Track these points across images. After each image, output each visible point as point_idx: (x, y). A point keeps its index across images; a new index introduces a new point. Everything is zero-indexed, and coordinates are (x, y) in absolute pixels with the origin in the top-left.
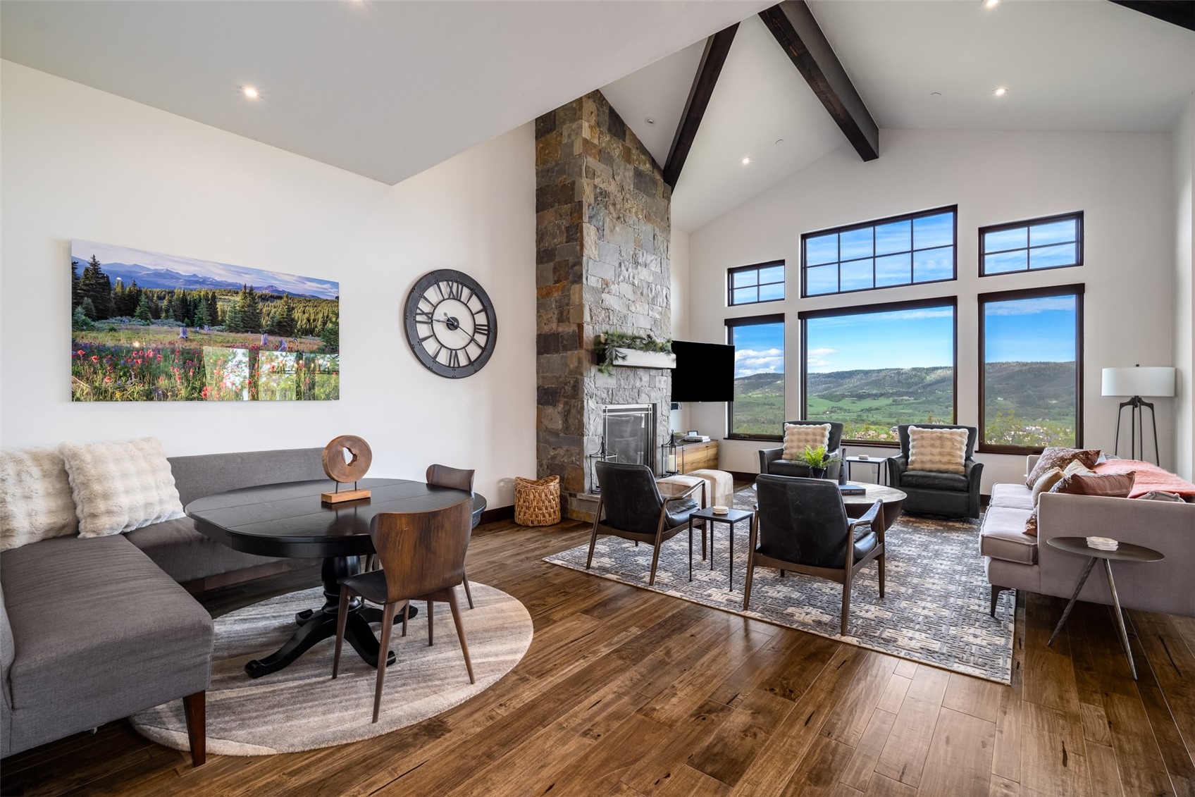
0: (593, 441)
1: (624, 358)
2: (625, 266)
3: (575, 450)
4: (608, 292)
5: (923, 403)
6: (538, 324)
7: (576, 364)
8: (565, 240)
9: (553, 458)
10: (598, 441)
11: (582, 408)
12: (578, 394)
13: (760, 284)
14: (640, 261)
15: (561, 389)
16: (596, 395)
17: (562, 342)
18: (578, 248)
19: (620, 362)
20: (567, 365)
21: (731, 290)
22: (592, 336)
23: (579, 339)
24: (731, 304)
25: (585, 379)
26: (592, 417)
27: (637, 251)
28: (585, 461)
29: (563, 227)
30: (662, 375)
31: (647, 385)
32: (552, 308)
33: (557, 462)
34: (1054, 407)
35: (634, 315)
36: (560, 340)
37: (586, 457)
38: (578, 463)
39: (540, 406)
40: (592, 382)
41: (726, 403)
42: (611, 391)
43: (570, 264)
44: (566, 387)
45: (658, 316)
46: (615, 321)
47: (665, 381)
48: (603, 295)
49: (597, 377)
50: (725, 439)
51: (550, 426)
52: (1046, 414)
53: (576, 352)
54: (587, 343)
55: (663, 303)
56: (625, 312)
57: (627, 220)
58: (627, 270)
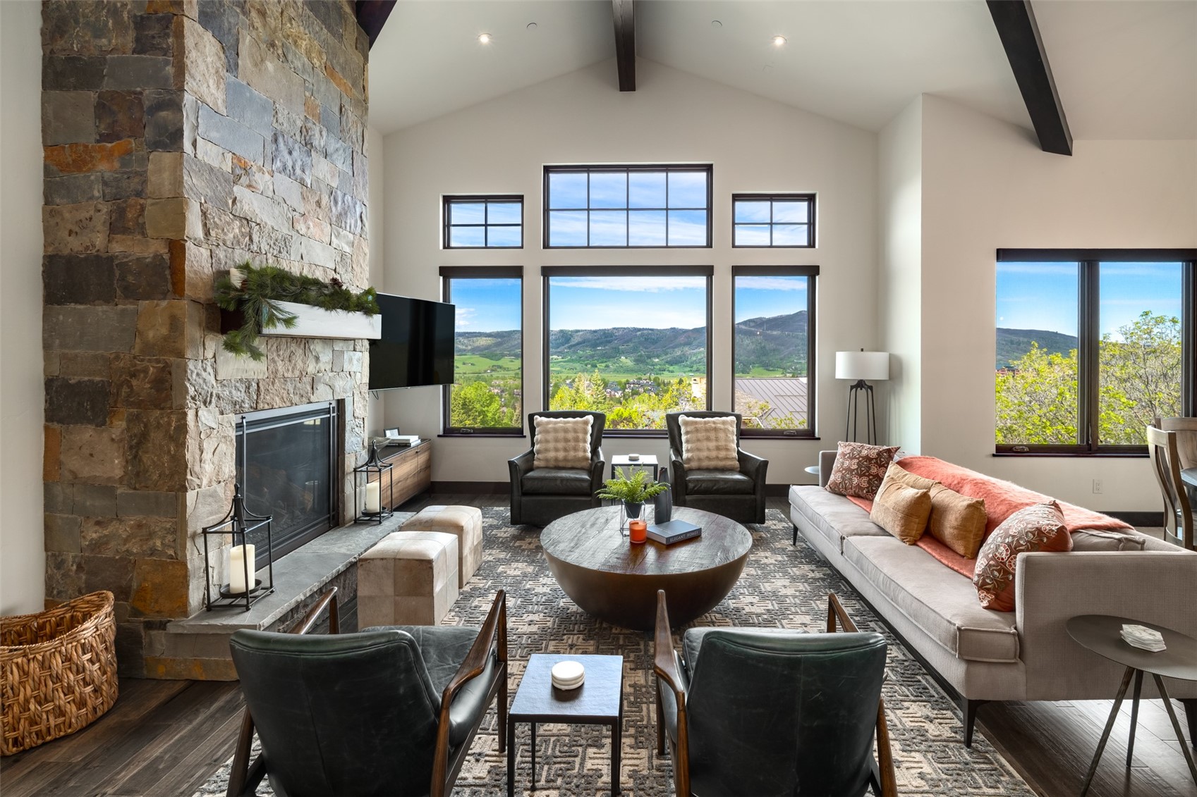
0: (213, 495)
1: (289, 322)
2: (286, 144)
3: (159, 523)
4: (249, 186)
5: (568, 361)
6: (47, 231)
7: (164, 331)
8: (131, 45)
9: (97, 545)
10: (226, 494)
11: (182, 429)
12: (169, 397)
13: (489, 223)
14: (316, 143)
15: (120, 386)
16: (218, 397)
17: (123, 278)
18: (170, 70)
19: (281, 329)
20: (137, 332)
21: (447, 225)
22: (208, 270)
23: (172, 274)
24: (447, 246)
25: (191, 365)
26: (208, 446)
27: (309, 125)
28: (189, 544)
29: (125, 15)
30: (355, 350)
31: (328, 367)
32: (92, 198)
33: (109, 554)
34: (656, 364)
35: (304, 240)
36: (117, 273)
37: (194, 536)
38: (171, 552)
39: (56, 426)
40: (209, 369)
41: (441, 386)
42: (254, 385)
43: (147, 104)
44: (134, 382)
45: (347, 249)
46: (264, 247)
47: (358, 360)
48: (236, 188)
49: (220, 359)
50: (439, 436)
51: (86, 472)
52: (652, 370)
53: (164, 303)
54: (194, 286)
55: (356, 227)
56: (285, 231)
57: (290, 58)
58: (290, 153)
